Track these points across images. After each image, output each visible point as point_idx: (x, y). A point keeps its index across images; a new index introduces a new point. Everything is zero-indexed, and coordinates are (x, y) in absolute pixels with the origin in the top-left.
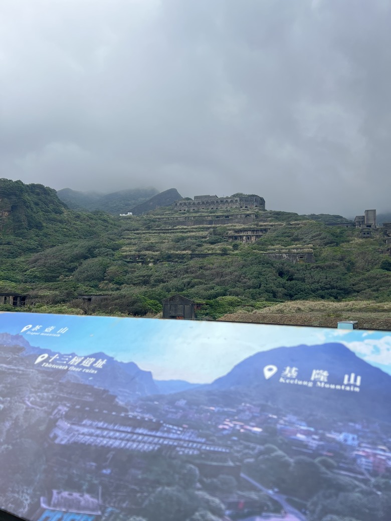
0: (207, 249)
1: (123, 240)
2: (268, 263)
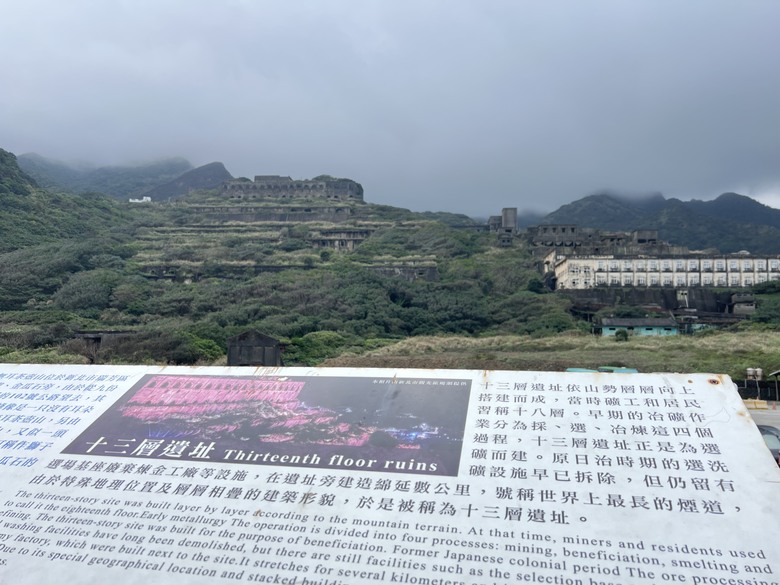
0: (281, 258)
1: (137, 241)
2: (375, 282)
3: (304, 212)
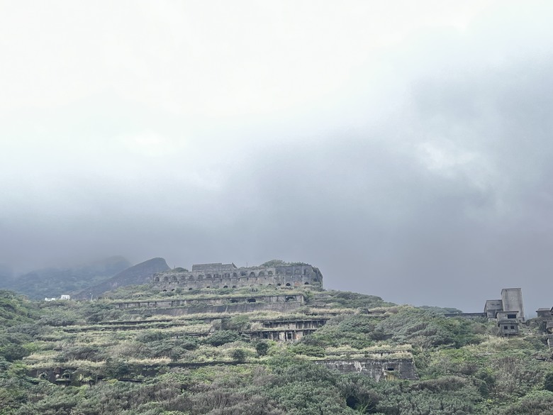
0: (205, 353)
2: (325, 379)
3: (246, 302)
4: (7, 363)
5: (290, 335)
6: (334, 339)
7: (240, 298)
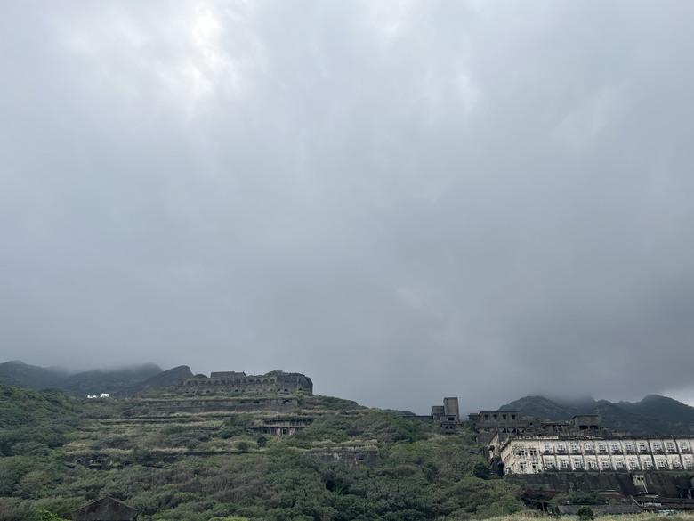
0: (215, 444)
1: (77, 432)
2: (310, 467)
3: (252, 403)
4: (49, 450)
5: (285, 431)
6: (319, 435)
7: (247, 400)
